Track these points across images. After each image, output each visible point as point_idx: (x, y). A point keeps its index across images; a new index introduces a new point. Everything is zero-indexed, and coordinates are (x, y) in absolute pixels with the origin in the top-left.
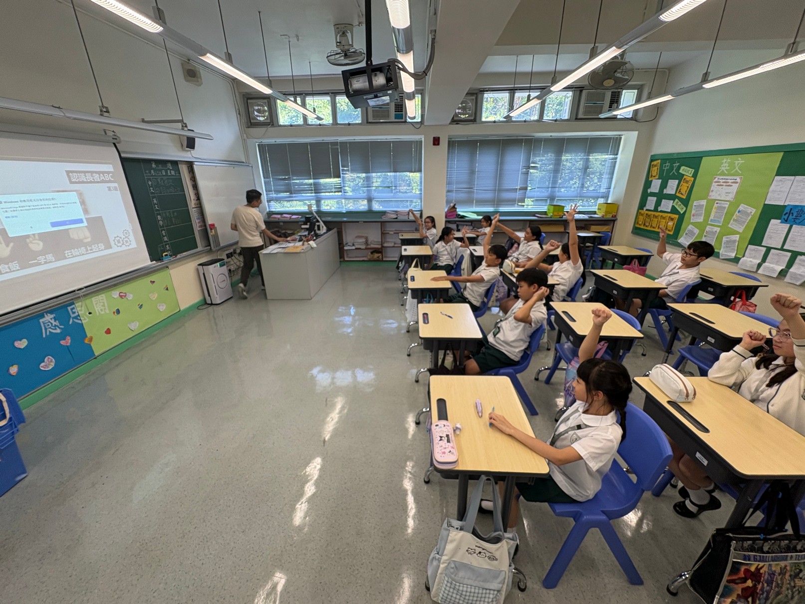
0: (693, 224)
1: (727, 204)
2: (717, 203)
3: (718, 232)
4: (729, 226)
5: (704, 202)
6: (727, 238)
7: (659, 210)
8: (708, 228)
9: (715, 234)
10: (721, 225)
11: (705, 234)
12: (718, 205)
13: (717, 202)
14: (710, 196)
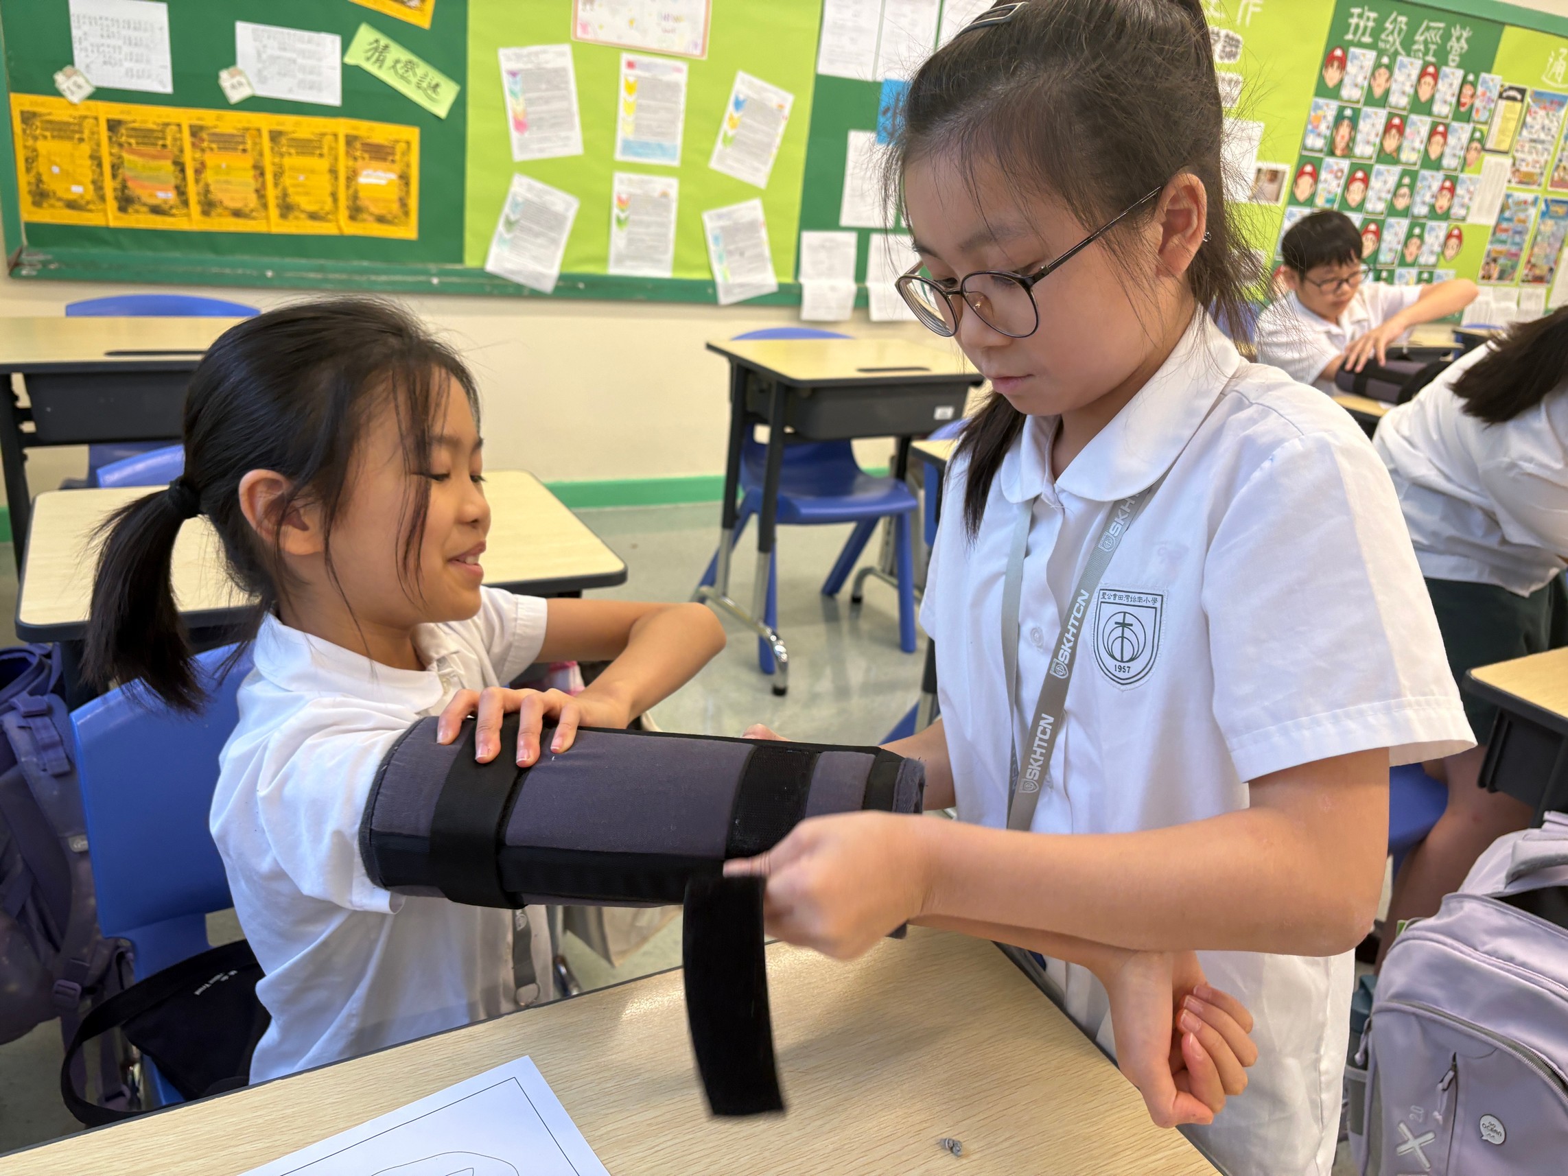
0: (534, 169)
1: (678, 70)
2: (631, 65)
3: (674, 193)
4: (714, 164)
5: (559, 57)
6: (720, 217)
7: (235, 96)
8: (622, 184)
9: (667, 208)
10: (676, 163)
11: (616, 211)
12: (637, 72)
13: (626, 57)
14: (585, 27)
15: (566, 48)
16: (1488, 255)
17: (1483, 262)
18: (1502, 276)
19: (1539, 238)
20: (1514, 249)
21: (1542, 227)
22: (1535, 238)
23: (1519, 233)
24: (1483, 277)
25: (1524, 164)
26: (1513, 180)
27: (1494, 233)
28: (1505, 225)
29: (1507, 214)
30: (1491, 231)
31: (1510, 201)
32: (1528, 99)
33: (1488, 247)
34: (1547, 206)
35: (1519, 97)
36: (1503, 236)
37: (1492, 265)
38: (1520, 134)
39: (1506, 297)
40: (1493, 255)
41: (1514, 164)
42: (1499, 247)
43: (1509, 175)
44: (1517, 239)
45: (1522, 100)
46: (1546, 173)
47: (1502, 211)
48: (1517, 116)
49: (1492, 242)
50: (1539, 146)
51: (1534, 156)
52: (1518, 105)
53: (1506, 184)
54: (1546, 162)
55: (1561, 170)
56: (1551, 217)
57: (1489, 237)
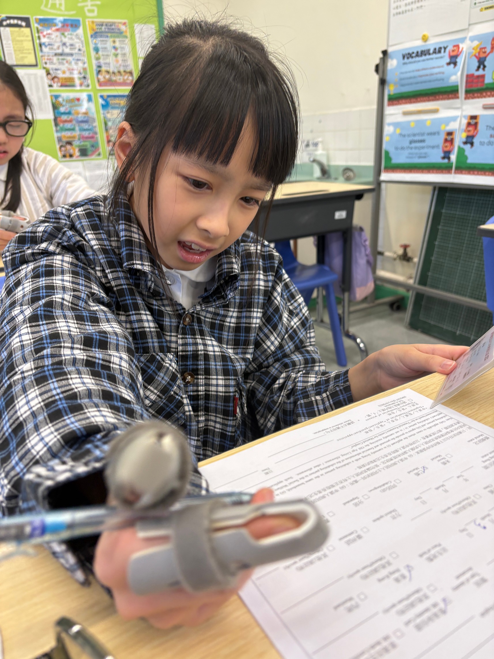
16: (60, 140)
17: (58, 147)
18: (84, 153)
19: (110, 124)
20: (86, 134)
21: (109, 116)
22: (106, 124)
23: (86, 122)
24: (64, 156)
25: (59, 72)
26: (55, 85)
27: (56, 125)
28: (64, 117)
29: (62, 109)
30: (53, 123)
31: (60, 100)
32: (34, 25)
33: (56, 135)
34: (105, 100)
35: (24, 24)
36: (68, 126)
37: (68, 147)
38: (41, 50)
39: (99, 167)
40: (64, 140)
41: (48, 73)
42: (69, 134)
43: (46, 81)
44: (86, 126)
45: (28, 25)
46: (88, 76)
47: (55, 107)
48: (30, 38)
49: (57, 131)
50: (69, 58)
51: (67, 65)
52: (27, 31)
53: (48, 89)
54: (85, 69)
55: (104, 73)
56: (113, 108)
57: (54, 128)
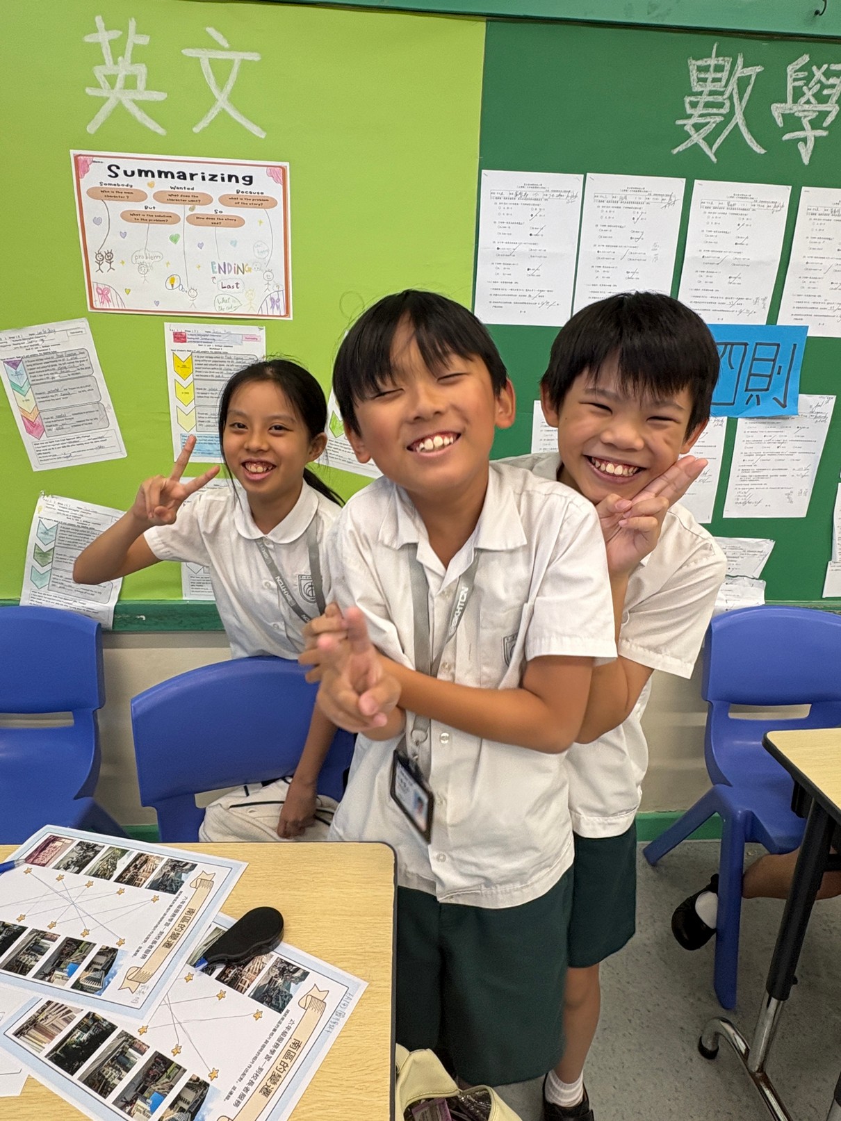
1: (252, 338)
2: (179, 337)
5: (72, 336)
12: (190, 346)
14: (104, 293)
15: (83, 324)
